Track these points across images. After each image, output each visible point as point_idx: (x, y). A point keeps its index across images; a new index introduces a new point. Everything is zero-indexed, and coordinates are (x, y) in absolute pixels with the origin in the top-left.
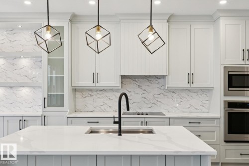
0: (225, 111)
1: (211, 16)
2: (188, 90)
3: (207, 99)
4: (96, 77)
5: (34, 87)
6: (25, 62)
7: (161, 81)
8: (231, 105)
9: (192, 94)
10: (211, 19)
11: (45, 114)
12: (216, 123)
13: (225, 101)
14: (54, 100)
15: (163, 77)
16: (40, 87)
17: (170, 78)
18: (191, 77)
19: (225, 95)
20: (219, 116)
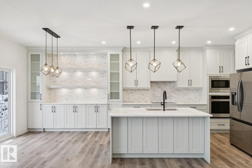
0: (210, 101)
1: (201, 48)
2: (188, 89)
3: (199, 94)
4: (136, 82)
5: (99, 88)
6: (94, 74)
7: (172, 84)
8: (213, 97)
9: (189, 91)
10: (201, 49)
11: (109, 103)
12: (204, 108)
13: (210, 95)
14: (114, 95)
15: (174, 82)
16: (106, 88)
17: (178, 82)
18: (190, 82)
19: (210, 92)
20: (206, 104)
